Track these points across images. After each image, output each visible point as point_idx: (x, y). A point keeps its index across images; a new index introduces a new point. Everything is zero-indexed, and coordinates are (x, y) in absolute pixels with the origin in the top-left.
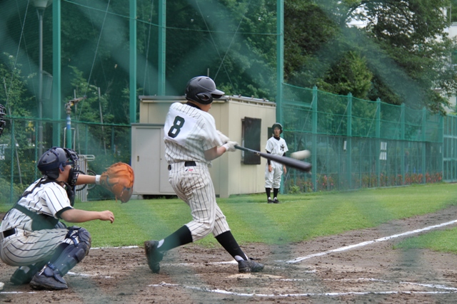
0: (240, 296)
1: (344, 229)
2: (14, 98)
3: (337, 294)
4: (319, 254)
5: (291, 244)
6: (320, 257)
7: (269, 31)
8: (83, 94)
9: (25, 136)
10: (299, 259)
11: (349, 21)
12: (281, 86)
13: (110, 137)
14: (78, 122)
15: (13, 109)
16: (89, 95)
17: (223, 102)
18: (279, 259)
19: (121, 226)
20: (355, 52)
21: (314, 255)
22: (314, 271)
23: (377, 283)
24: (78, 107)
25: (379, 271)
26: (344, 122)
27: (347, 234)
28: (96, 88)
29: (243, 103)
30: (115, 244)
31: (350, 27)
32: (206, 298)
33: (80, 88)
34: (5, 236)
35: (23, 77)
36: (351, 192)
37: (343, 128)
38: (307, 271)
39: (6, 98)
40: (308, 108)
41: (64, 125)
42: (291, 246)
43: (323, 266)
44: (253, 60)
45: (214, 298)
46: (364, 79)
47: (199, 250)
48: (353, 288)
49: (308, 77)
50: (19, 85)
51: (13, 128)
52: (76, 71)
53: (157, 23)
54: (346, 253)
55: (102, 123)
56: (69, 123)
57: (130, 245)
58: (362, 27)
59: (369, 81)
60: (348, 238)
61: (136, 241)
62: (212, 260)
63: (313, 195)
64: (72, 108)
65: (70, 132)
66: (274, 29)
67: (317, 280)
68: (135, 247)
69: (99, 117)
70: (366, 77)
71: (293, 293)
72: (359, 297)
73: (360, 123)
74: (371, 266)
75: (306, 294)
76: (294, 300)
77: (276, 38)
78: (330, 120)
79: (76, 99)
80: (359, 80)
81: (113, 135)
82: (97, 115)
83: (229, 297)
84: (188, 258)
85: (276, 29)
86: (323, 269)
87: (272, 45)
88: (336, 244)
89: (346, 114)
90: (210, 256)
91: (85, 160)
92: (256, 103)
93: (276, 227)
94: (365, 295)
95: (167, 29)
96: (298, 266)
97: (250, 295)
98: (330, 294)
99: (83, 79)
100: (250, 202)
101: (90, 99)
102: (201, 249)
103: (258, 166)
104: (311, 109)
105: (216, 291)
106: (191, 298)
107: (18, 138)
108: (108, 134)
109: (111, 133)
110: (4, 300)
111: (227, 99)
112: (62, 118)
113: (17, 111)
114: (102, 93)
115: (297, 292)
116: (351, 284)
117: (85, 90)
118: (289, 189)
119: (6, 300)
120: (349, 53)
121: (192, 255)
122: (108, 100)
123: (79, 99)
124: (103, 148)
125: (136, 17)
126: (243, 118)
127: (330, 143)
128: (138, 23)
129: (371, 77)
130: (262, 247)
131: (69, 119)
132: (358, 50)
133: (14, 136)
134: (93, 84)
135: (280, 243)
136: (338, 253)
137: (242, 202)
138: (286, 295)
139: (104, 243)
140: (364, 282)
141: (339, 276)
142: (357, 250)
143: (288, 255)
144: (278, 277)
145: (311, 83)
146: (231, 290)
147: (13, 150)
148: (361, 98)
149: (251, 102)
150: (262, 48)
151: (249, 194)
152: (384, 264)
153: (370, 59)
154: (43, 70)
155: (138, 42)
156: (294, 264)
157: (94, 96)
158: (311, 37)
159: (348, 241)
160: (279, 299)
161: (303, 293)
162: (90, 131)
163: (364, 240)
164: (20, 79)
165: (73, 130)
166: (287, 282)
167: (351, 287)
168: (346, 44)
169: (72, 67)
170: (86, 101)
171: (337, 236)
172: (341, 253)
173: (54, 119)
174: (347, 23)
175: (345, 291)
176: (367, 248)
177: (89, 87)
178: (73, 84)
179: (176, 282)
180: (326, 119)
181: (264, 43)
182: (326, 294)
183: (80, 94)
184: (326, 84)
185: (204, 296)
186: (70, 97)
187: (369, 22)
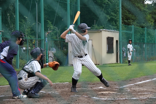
0: (102, 100)
1: (141, 76)
2: (28, 32)
3: (136, 98)
4: (131, 85)
5: (122, 81)
6: (132, 86)
7: (116, 6)
8: (52, 30)
9: (32, 45)
10: (124, 86)
11: (145, 2)
12: (121, 25)
13: (61, 45)
14: (50, 39)
15: (27, 36)
16: (53, 30)
17: (100, 31)
18: (117, 86)
19: (63, 76)
20: (147, 13)
21: (129, 85)
22: (129, 90)
23: (151, 95)
24: (50, 34)
25: (152, 90)
26: (144, 37)
27: (142, 77)
28: (56, 28)
29: (107, 32)
30: (61, 82)
31: (146, 4)
32: (90, 100)
33: (50, 28)
34: (19, 80)
35: (31, 24)
36: (147, 62)
37: (143, 39)
38: (126, 91)
39: (25, 32)
40: (131, 33)
41: (45, 41)
42: (122, 82)
43: (132, 89)
44: (111, 17)
45: (93, 100)
46: (151, 22)
47: (90, 84)
48: (142, 96)
49: (131, 22)
50: (30, 27)
51: (28, 42)
52: (49, 22)
53: (77, 5)
54: (141, 84)
55: (58, 40)
56: (47, 40)
57: (66, 82)
58: (150, 4)
59: (153, 23)
60: (143, 79)
61: (68, 81)
62: (94, 87)
63: (133, 64)
64: (48, 35)
65: (47, 43)
66: (118, 6)
67: (130, 94)
68: (67, 83)
69: (57, 38)
70: (152, 21)
71: (120, 98)
72: (144, 99)
73: (150, 38)
74: (149, 89)
75: (125, 99)
76: (120, 101)
77: (119, 9)
78: (139, 37)
79: (49, 32)
80: (149, 23)
81: (62, 44)
82: (56, 37)
83: (98, 100)
84: (85, 86)
85: (119, 5)
86: (132, 90)
87: (117, 11)
88: (138, 81)
89: (144, 35)
90: (93, 86)
91: (53, 53)
92: (112, 32)
93: (117, 75)
94: (146, 99)
95: (80, 6)
96: (124, 89)
97: (105, 99)
98: (133, 98)
99: (51, 25)
100: (110, 66)
101: (54, 32)
102: (90, 83)
103: (113, 54)
104: (132, 33)
105: (94, 98)
106: (85, 100)
107: (29, 46)
108: (60, 43)
109: (61, 43)
110: (21, 101)
111: (101, 30)
112: (44, 38)
113: (29, 36)
114: (58, 30)
115: (122, 98)
116: (141, 95)
117: (52, 28)
118: (124, 62)
119: (22, 101)
120: (145, 13)
121: (87, 85)
122: (60, 32)
123: (50, 32)
124: (59, 49)
125: (69, 2)
126: (107, 37)
127: (138, 45)
128: (70, 5)
129: (153, 22)
130: (112, 82)
131: (47, 38)
132: (148, 12)
133: (28, 45)
134: (55, 26)
135: (118, 81)
136: (138, 84)
137: (107, 66)
138: (118, 99)
139: (57, 82)
140: (146, 94)
141: (137, 92)
142: (145, 83)
143: (121, 85)
144: (116, 93)
145: (132, 24)
146: (99, 98)
147: (28, 50)
148: (150, 29)
149: (110, 32)
150: (114, 12)
151: (110, 64)
152: (154, 88)
153: (153, 15)
154: (38, 22)
155: (70, 11)
156: (122, 88)
157: (55, 30)
158: (131, 8)
159: (142, 80)
160: (115, 100)
161: (124, 98)
162: (54, 43)
163: (148, 80)
164: (30, 25)
165: (48, 43)
166: (119, 94)
167: (141, 96)
168: (144, 10)
169: (48, 21)
170: (52, 32)
171: (139, 78)
172: (139, 84)
173: (42, 39)
174: (145, 3)
175: (139, 97)
176: (149, 82)
177: (53, 27)
178: (48, 26)
179: (80, 95)
180: (137, 37)
181: (115, 10)
182: (132, 98)
183: (50, 30)
184: (137, 24)
185: (89, 99)
186: (47, 31)
187: (153, 2)
